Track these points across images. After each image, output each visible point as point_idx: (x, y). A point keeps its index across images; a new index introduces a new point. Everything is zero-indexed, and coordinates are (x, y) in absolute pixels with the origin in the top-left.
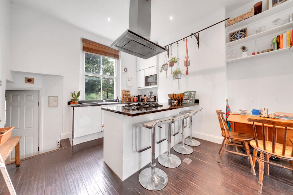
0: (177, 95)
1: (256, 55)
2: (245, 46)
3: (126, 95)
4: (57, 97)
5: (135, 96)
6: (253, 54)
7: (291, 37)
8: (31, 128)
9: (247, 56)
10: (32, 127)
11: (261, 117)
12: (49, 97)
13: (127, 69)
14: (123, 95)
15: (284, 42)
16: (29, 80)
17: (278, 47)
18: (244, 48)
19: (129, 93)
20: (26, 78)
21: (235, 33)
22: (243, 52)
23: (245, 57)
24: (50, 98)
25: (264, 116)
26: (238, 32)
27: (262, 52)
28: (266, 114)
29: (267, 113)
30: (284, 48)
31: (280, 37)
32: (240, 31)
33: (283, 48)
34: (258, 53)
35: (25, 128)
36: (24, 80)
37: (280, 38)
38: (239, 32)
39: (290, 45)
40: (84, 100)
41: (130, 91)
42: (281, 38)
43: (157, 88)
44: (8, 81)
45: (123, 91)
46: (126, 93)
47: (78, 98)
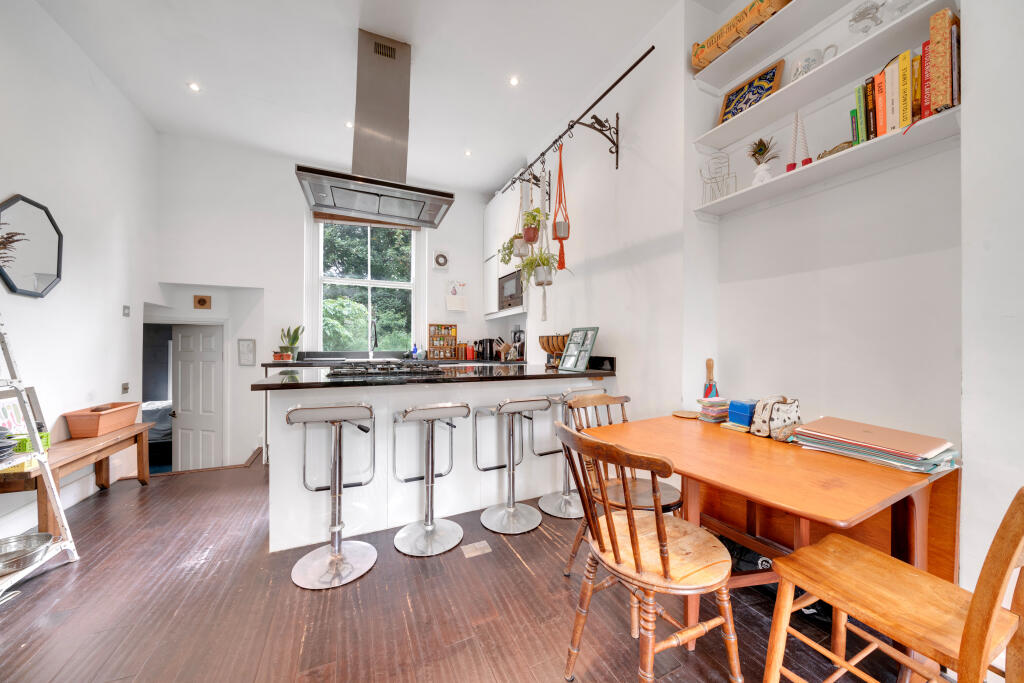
0: (555, 339)
1: (799, 168)
2: (766, 140)
3: (443, 338)
4: (254, 342)
5: (476, 343)
6: (792, 167)
7: (916, 80)
8: (211, 412)
9: (768, 180)
10: (213, 410)
11: (749, 432)
12: (239, 340)
13: (445, 258)
14: (432, 338)
15: (889, 103)
16: (202, 302)
17: (872, 131)
18: (760, 150)
19: (452, 332)
20: (195, 297)
21: (742, 89)
22: (759, 163)
23: (765, 182)
24: (241, 343)
25: (759, 431)
26: (751, 84)
27: (819, 157)
28: (764, 422)
29: (771, 419)
30: (890, 133)
31: (876, 83)
32: (760, 79)
33: (885, 132)
34: (808, 161)
35: (201, 413)
36: (191, 302)
37: (876, 88)
38: (756, 84)
39: (913, 115)
40: (321, 349)
41: (455, 326)
42: (881, 91)
43: (524, 315)
44: (148, 307)
45: (431, 325)
46: (444, 331)
47: (296, 345)
